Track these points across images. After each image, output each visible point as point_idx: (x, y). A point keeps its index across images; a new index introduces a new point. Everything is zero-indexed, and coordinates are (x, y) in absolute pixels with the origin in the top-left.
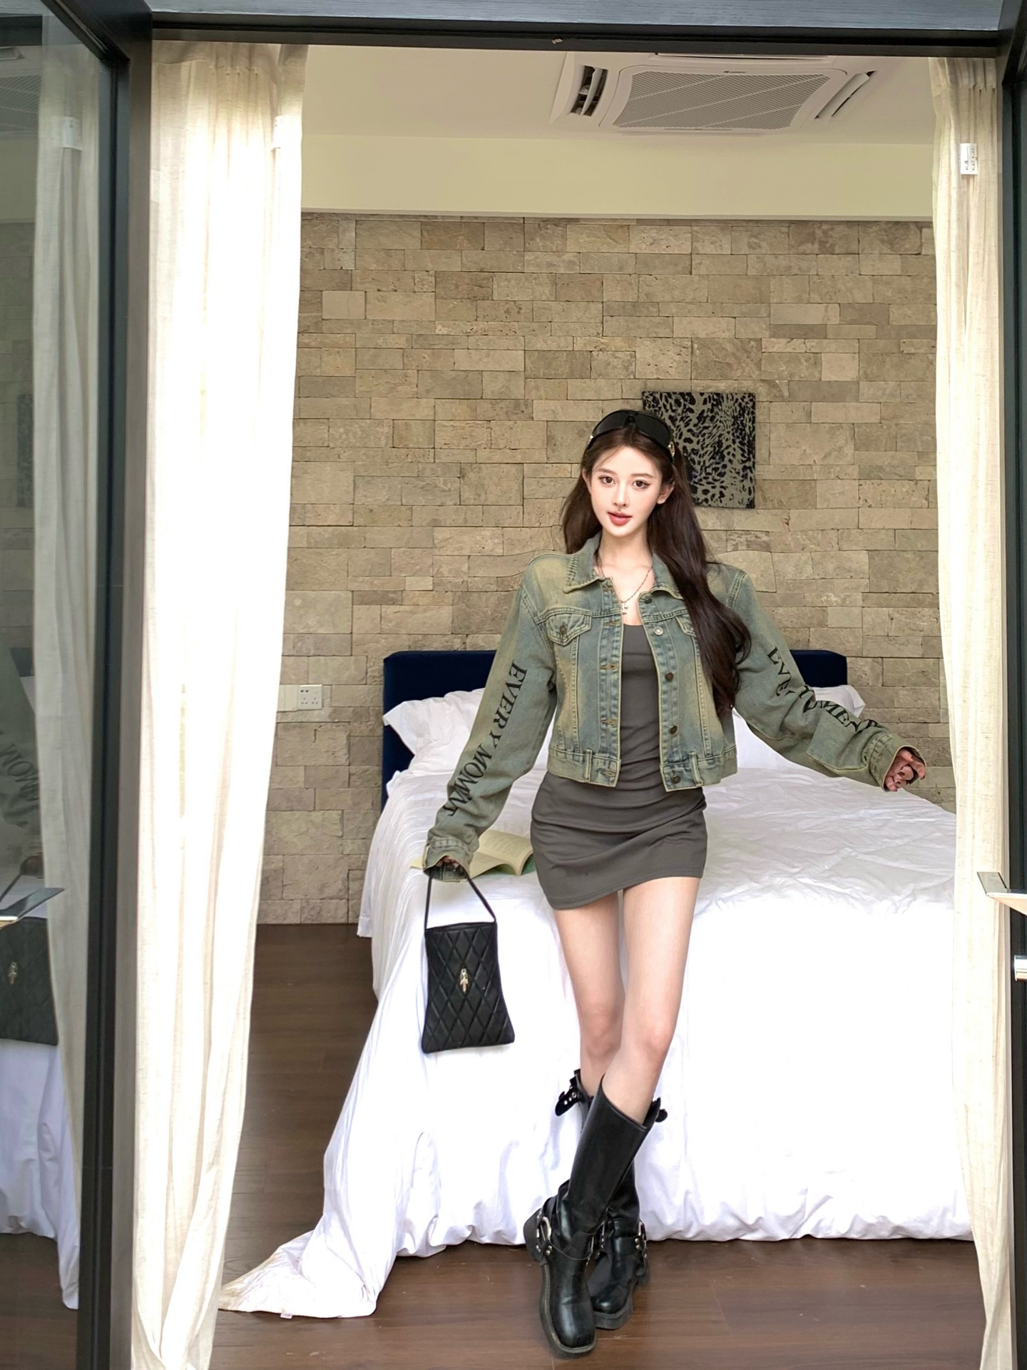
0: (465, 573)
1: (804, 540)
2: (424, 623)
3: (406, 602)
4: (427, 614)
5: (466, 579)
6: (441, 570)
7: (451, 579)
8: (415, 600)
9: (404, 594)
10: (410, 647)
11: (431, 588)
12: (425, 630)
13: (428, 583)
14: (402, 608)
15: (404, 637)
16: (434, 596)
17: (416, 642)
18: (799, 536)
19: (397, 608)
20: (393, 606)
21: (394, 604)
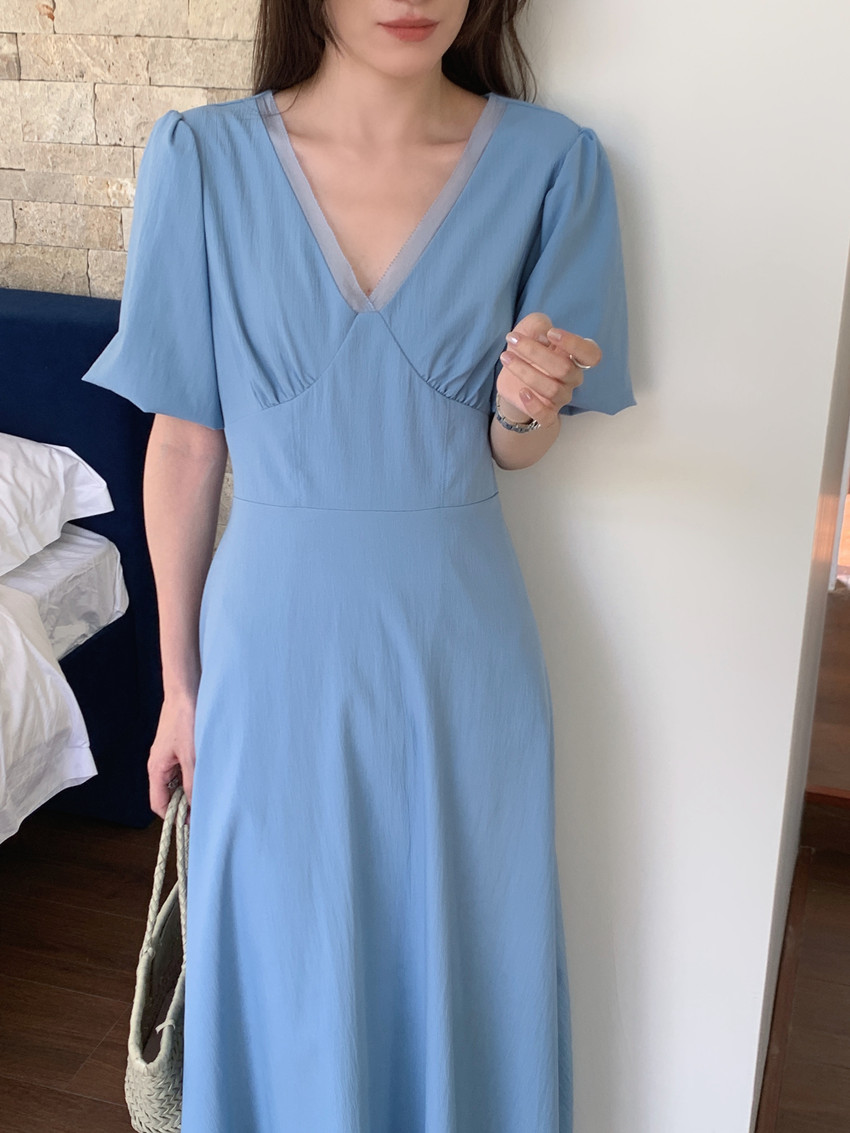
1: (80, 55)
18: (69, 46)
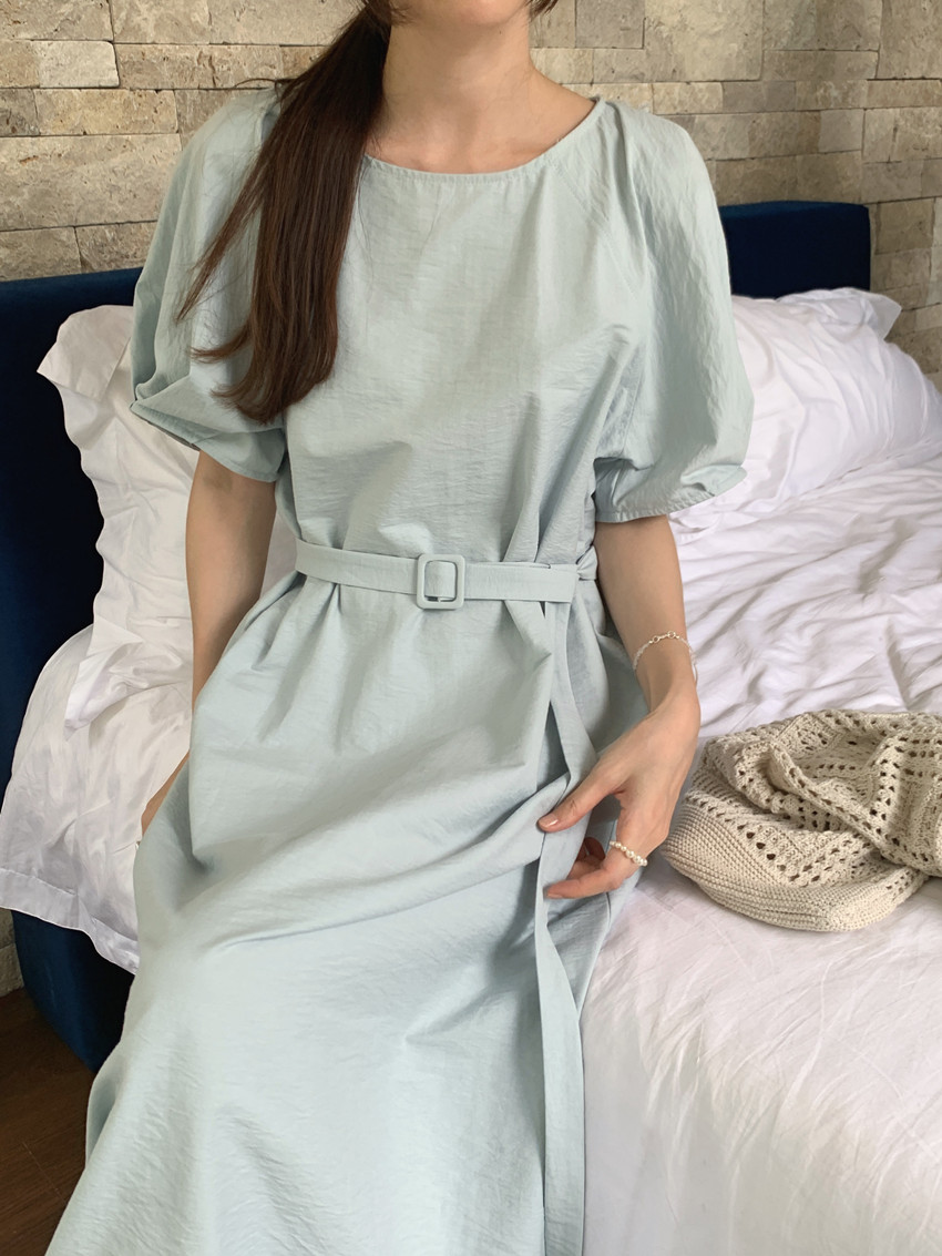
0: (202, 33)
2: (114, 189)
3: (49, 125)
4: (117, 161)
5: (206, 50)
6: (137, 19)
7: (168, 50)
8: (75, 118)
9: (39, 100)
10: (83, 262)
11: (113, 78)
12: (118, 209)
13: (101, 63)
14: (44, 144)
15: (65, 235)
16: (127, 104)
17: (100, 248)
19: (28, 146)
20: (12, 141)
21: (14, 133)
